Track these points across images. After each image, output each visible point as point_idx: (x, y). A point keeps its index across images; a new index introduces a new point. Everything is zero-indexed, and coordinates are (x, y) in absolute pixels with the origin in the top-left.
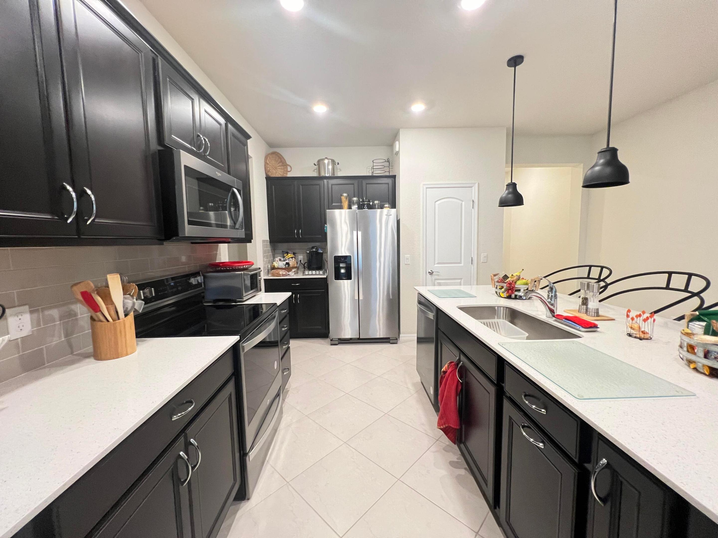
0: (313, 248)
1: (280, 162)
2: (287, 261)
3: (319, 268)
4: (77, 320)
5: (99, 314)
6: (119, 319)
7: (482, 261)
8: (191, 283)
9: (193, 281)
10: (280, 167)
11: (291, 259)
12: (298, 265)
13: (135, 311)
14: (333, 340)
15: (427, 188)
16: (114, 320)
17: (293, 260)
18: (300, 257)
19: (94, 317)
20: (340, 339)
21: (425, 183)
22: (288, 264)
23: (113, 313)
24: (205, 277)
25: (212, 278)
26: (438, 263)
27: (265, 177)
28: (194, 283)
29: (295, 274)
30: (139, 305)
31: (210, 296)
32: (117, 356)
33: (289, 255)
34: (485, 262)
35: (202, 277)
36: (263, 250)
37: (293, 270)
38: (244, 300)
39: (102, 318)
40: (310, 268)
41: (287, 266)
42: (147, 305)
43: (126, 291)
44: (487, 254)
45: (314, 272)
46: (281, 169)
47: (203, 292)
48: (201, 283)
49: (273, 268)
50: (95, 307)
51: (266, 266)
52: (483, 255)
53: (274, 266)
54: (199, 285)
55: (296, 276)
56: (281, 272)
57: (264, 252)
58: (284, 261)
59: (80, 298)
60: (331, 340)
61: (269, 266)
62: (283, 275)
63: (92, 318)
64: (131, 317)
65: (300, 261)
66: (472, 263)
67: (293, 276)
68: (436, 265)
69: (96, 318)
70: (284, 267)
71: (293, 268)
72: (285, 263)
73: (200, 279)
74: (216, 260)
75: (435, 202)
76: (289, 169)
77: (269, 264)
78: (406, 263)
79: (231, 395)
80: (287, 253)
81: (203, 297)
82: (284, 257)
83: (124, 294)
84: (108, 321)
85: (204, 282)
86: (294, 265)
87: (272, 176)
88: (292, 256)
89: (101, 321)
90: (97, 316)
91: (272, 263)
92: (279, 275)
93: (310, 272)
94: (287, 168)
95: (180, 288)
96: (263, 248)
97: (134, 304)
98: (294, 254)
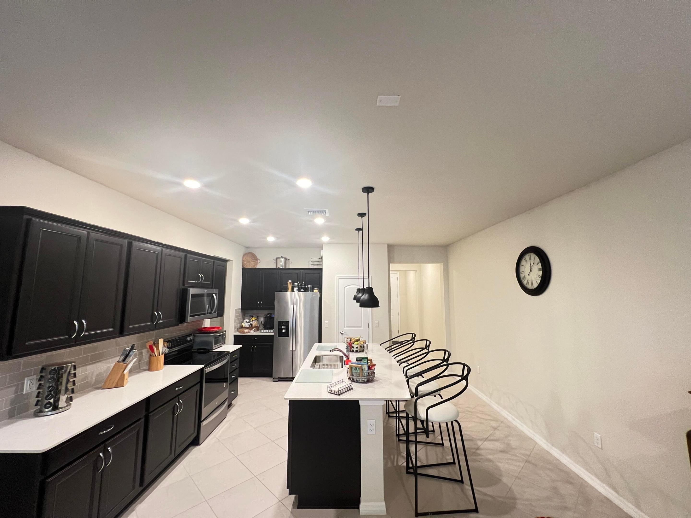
0: (268, 314)
1: (253, 258)
2: (251, 323)
3: (271, 328)
4: (143, 355)
5: (153, 354)
6: (159, 356)
7: (375, 326)
8: (187, 340)
9: (188, 339)
10: (253, 261)
11: (254, 321)
12: (259, 325)
13: (165, 353)
14: (275, 378)
15: (339, 279)
16: (158, 356)
17: (256, 322)
18: (262, 319)
19: (151, 354)
20: (279, 378)
21: (338, 276)
22: (251, 324)
23: (158, 353)
24: (194, 336)
25: (198, 336)
26: (346, 327)
27: (242, 269)
28: (188, 340)
29: (254, 332)
30: (167, 350)
31: (196, 347)
32: (157, 370)
33: (254, 318)
34: (377, 327)
35: (193, 337)
36: (235, 315)
37: (253, 329)
38: (213, 349)
39: (154, 355)
40: (265, 327)
41: (250, 326)
42: (170, 350)
43: (164, 345)
44: (378, 322)
45: (267, 331)
46: (253, 262)
47: (192, 345)
48: (192, 340)
49: (242, 327)
50: (152, 350)
51: (237, 326)
52: (376, 322)
53: (242, 325)
54: (191, 340)
55: (255, 333)
56: (246, 331)
57: (236, 317)
58: (249, 322)
59: (148, 347)
60: (274, 378)
61: (239, 326)
62: (247, 332)
63: (150, 355)
64: (163, 355)
65: (262, 322)
66: (369, 327)
67: (253, 333)
68: (345, 328)
69: (152, 355)
70: (248, 327)
71: (255, 327)
72: (249, 324)
73: (192, 337)
74: (202, 326)
75: (345, 287)
76: (259, 261)
77: (239, 325)
78: (326, 326)
79: (197, 390)
80: (253, 317)
81: (192, 347)
82: (250, 320)
83: (163, 346)
84: (156, 356)
85: (194, 340)
86: (256, 325)
87: (247, 267)
88: (256, 318)
89: (153, 356)
90: (153, 355)
91: (242, 323)
92: (244, 332)
93: (265, 331)
94: (257, 261)
95: (182, 343)
96: (235, 314)
97: (165, 350)
98: (257, 317)
